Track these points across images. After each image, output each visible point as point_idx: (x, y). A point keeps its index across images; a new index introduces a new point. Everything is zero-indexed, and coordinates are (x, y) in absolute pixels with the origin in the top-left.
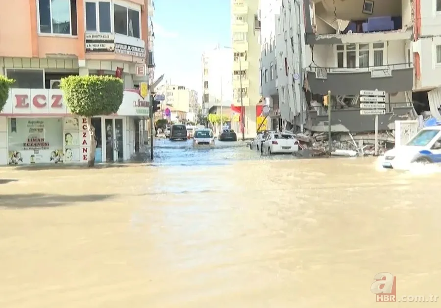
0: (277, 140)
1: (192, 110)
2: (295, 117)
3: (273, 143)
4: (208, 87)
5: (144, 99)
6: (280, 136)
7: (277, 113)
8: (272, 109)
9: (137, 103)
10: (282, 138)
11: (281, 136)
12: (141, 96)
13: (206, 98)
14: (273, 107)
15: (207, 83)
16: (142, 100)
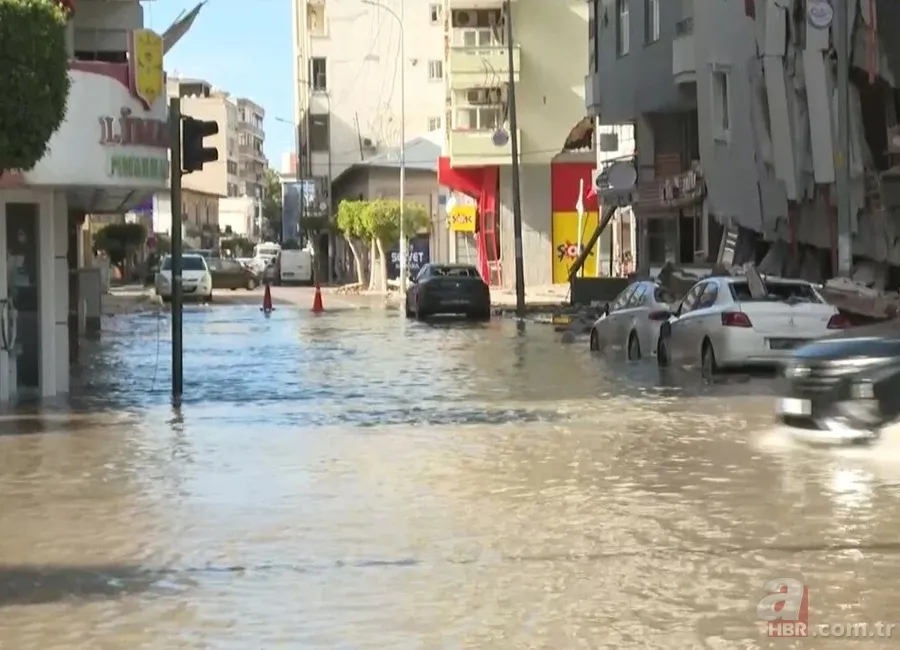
0: (747, 308)
1: (243, 189)
2: (792, 204)
3: (729, 319)
4: (323, 84)
5: (146, 107)
6: (758, 289)
7: (676, 192)
8: (649, 175)
9: (117, 129)
10: (765, 299)
11: (763, 291)
12: (134, 94)
13: (315, 132)
14: (656, 167)
15: (319, 65)
16: (138, 112)
